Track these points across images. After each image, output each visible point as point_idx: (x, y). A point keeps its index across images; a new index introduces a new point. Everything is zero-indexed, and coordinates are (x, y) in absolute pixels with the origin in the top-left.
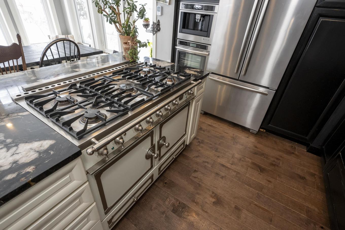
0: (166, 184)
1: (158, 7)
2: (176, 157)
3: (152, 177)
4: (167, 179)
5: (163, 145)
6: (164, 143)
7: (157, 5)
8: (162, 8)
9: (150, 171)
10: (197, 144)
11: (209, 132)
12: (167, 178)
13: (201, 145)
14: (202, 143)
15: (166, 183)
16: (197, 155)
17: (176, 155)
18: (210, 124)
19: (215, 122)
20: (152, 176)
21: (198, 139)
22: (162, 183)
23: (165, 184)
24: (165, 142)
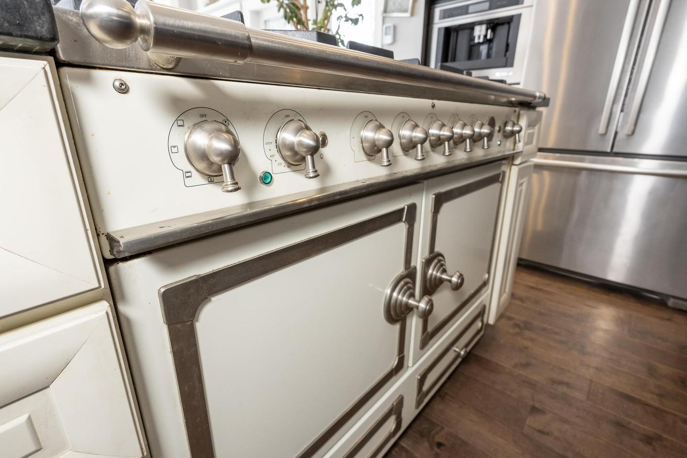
0: (443, 448)
1: (386, 28)
2: (466, 351)
3: (396, 409)
4: (440, 430)
5: (441, 281)
6: (444, 276)
7: (384, 22)
8: (395, 28)
9: (394, 378)
10: (512, 331)
11: (537, 302)
12: (442, 428)
13: (527, 333)
14: (527, 328)
15: (439, 445)
16: (524, 362)
17: (466, 346)
18: (533, 285)
19: (548, 282)
20: (400, 402)
21: (509, 318)
22: (426, 444)
23: (438, 448)
24: (444, 271)
